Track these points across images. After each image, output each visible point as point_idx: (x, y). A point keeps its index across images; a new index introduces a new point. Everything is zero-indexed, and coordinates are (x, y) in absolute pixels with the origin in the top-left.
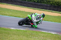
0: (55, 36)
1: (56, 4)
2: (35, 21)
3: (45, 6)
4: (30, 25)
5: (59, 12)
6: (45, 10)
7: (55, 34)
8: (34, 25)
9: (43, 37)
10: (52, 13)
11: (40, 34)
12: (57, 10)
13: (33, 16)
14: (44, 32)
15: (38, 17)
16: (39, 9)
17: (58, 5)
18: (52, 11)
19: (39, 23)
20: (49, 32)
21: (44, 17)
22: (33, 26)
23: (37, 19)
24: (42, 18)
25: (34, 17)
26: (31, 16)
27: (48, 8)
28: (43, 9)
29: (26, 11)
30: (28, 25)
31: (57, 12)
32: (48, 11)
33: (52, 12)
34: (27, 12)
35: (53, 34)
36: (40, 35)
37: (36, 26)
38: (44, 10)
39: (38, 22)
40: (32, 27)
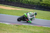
12: (10, 5)
13: (28, 14)
15: (32, 15)
21: (36, 15)
23: (31, 17)
24: (35, 16)
26: (27, 14)
30: (24, 21)
33: (6, 6)
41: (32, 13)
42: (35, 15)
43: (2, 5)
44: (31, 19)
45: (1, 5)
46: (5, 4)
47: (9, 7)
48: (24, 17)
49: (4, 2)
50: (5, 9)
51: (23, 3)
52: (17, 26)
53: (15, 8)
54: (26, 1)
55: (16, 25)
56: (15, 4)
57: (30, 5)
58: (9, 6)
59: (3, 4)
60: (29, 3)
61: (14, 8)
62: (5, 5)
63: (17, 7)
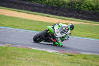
0: (53, 55)
1: (55, 4)
2: (59, 35)
3: (37, 7)
4: (52, 42)
5: (59, 17)
6: (37, 13)
7: (53, 53)
8: (57, 41)
9: (34, 57)
10: (48, 18)
11: (29, 53)
12: (56, 14)
14: (36, 49)
15: (64, 29)
16: (28, 12)
17: (57, 5)
18: (49, 15)
19: (65, 38)
20: (44, 50)
22: (56, 43)
23: (62, 33)
25: (57, 29)
27: (43, 10)
28: (34, 11)
29: (6, 15)
31: (57, 17)
32: (41, 15)
34: (8, 17)
35: (50, 53)
36: (29, 55)
37: (61, 43)
38: (35, 13)
39: (63, 37)
40: (54, 45)
41: (65, 25)
42: (71, 30)
43: (41, 14)
44: (62, 39)
45: (39, 14)
46: (45, 12)
47: (55, 17)
48: (48, 33)
49: (44, 8)
50: (45, 21)
51: (82, 10)
52: (69, 55)
53: (66, 20)
54: (88, 6)
55: (68, 53)
56: (65, 12)
57: (95, 14)
58: (53, 16)
59: (42, 12)
60: (93, 9)
61: (63, 19)
62: (47, 15)
63: (70, 17)
